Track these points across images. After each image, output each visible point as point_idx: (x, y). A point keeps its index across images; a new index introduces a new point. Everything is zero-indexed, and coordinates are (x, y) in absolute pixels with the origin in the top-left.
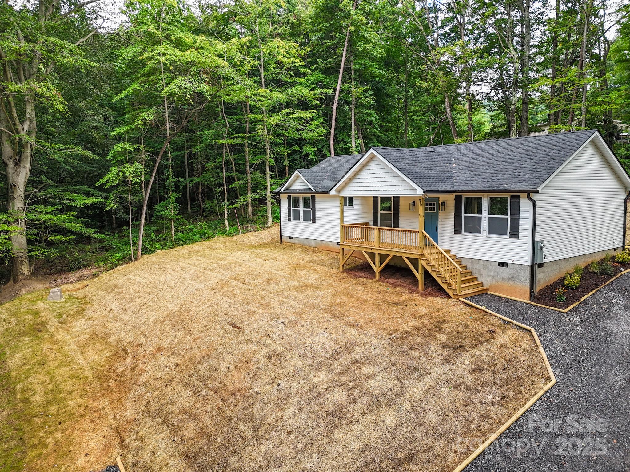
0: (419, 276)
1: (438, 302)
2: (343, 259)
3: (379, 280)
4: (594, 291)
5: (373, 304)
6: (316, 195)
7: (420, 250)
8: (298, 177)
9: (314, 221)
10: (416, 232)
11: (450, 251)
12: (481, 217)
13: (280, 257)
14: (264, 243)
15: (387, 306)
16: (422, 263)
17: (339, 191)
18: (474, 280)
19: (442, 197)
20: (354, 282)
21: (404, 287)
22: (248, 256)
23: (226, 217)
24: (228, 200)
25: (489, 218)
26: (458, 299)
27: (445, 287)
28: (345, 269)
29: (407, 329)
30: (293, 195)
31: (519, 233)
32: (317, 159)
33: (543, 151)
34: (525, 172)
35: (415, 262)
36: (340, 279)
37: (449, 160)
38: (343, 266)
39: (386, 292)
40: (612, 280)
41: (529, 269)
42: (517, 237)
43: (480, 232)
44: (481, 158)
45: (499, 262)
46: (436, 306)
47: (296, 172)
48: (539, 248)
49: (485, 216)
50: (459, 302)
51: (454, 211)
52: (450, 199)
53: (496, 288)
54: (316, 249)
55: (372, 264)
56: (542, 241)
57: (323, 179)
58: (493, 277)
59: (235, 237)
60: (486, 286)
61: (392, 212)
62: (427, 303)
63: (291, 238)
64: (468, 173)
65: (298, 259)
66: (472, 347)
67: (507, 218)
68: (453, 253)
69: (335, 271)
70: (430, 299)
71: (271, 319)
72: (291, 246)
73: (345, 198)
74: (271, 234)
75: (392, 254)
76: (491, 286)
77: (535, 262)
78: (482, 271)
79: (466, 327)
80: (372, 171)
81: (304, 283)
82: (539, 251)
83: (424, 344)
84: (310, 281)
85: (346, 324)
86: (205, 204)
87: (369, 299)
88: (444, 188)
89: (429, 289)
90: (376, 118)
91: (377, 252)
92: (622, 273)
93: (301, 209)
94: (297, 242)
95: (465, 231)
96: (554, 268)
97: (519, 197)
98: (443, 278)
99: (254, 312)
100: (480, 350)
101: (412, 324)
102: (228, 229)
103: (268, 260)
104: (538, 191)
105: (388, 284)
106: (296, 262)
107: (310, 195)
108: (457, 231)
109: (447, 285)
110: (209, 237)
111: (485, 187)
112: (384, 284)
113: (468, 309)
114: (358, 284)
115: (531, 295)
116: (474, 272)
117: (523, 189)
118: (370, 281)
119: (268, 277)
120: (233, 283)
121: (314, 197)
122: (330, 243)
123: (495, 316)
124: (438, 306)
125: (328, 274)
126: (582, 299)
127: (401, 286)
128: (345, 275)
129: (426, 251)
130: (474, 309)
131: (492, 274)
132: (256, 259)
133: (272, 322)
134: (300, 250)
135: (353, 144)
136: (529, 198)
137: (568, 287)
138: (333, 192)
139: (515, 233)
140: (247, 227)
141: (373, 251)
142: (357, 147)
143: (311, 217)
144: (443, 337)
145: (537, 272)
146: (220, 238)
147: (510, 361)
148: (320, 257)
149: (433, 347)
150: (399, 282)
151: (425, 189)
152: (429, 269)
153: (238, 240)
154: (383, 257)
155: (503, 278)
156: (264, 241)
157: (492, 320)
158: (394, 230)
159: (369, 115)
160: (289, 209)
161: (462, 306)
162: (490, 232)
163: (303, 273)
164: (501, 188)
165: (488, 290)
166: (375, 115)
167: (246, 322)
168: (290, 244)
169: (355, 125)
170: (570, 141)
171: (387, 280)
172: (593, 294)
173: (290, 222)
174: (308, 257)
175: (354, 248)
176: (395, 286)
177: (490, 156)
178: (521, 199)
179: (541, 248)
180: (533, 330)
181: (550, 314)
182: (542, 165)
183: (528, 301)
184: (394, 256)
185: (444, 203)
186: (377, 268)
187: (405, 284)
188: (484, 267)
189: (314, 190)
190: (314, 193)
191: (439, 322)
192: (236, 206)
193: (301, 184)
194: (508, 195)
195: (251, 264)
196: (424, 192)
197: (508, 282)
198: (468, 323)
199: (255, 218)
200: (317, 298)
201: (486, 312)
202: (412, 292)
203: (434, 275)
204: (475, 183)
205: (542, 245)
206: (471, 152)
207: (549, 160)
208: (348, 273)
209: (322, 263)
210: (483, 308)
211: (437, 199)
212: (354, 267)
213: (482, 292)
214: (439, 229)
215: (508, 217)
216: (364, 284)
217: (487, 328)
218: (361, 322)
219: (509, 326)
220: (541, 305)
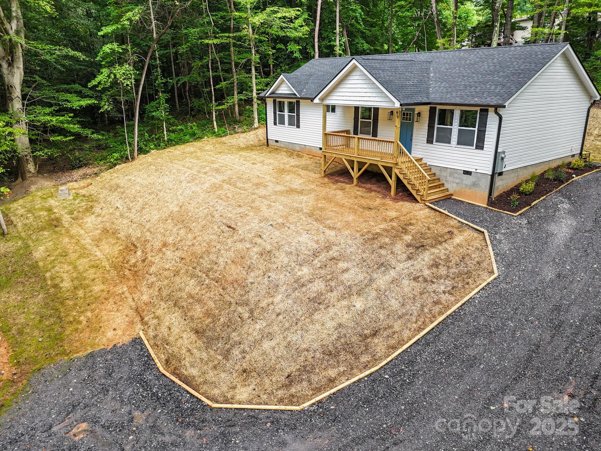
0: (392, 182)
1: (407, 206)
2: (325, 165)
3: (356, 185)
4: (545, 196)
5: (350, 209)
6: (301, 100)
7: (395, 159)
8: (283, 82)
9: (298, 126)
10: (392, 142)
11: (422, 159)
12: (451, 129)
13: (267, 161)
14: (251, 144)
15: (361, 210)
16: (396, 171)
17: (322, 99)
18: (441, 186)
19: (418, 109)
20: (334, 187)
21: (379, 192)
22: (237, 160)
23: (214, 118)
24: (216, 101)
25: (459, 129)
26: (425, 204)
27: (414, 193)
28: (326, 173)
29: (378, 231)
30: (278, 100)
31: (483, 145)
32: (301, 57)
33: (515, 63)
34: (496, 86)
35: (389, 170)
36: (322, 184)
37: (428, 69)
38: (325, 171)
39: (362, 197)
40: (563, 186)
41: (490, 177)
42: (482, 148)
43: (450, 143)
44: (457, 68)
45: (464, 171)
46: (404, 210)
47: (282, 76)
48: (500, 158)
49: (455, 128)
50: (425, 207)
51: (427, 122)
52: (425, 110)
53: (460, 193)
54: (300, 153)
55: (351, 171)
56: (504, 152)
57: (308, 83)
58: (457, 183)
59: (224, 139)
60: (451, 191)
61: (371, 121)
62: (397, 208)
63: (277, 141)
64: (443, 84)
65: (284, 164)
66: (432, 246)
67: (475, 131)
68: (424, 161)
69: (317, 176)
70: (401, 203)
71: (261, 221)
72: (277, 149)
73: (328, 106)
74: (257, 136)
75: (369, 162)
76: (455, 191)
77: (496, 171)
78: (448, 178)
79: (429, 229)
80: (353, 82)
81: (290, 187)
82: (500, 161)
83: (392, 244)
84: (294, 186)
85: (325, 227)
86: (193, 102)
87: (347, 204)
88: (420, 100)
89: (400, 194)
90: (361, 14)
91: (355, 160)
92: (573, 179)
93: (286, 113)
94: (282, 145)
95: (437, 141)
96: (513, 175)
97: (487, 111)
98: (413, 185)
99: (246, 214)
100: (439, 249)
101: (382, 226)
102: (216, 130)
103: (256, 164)
104: (504, 107)
105: (364, 189)
106: (282, 167)
107: (294, 100)
108: (430, 141)
109: (416, 191)
110: (199, 137)
111: (458, 101)
112: (361, 189)
113: (433, 213)
114: (337, 189)
115: (489, 200)
116: (441, 179)
117: (492, 104)
118: (348, 186)
119: (256, 181)
120: (226, 186)
121: (298, 102)
122: (313, 148)
123: (455, 219)
124: (407, 210)
125: (311, 179)
126: (533, 204)
127: (375, 191)
128: (326, 180)
129: (400, 160)
130: (438, 213)
131: (457, 181)
132: (244, 162)
133: (262, 224)
134: (285, 154)
135: (337, 43)
136: (496, 113)
137: (522, 193)
138: (316, 101)
139: (481, 145)
140: (235, 128)
141: (352, 159)
142: (341, 45)
143: (296, 122)
144: (408, 238)
145: (496, 181)
146: (209, 139)
147: (463, 258)
148: (304, 162)
149: (399, 246)
150: (374, 187)
151: (402, 102)
152: (401, 177)
153: (226, 142)
154: (361, 164)
155: (466, 185)
156: (252, 143)
157: (452, 223)
158: (372, 140)
159: (354, 11)
160: (275, 113)
161: (427, 210)
162: (459, 143)
163: (288, 178)
164: (472, 102)
165: (452, 195)
166: (360, 11)
167: (239, 224)
168: (276, 147)
169: (340, 22)
170: (542, 53)
171: (364, 185)
172: (544, 199)
173: (275, 126)
174: (293, 161)
175: (335, 156)
176: (370, 190)
177: (467, 67)
178: (489, 113)
179: (502, 159)
180: (485, 231)
181: (502, 217)
182: (513, 79)
183: (485, 206)
184: (371, 164)
185: (419, 114)
186: (355, 174)
187: (379, 190)
188: (451, 174)
189: (298, 96)
190: (299, 98)
191: (405, 225)
192: (223, 107)
193: (286, 89)
194: (478, 109)
195: (241, 168)
196: (401, 105)
197: (470, 188)
198: (431, 226)
199: (242, 118)
200: (301, 203)
201: (448, 216)
202: (385, 196)
203: (405, 182)
204: (449, 96)
205: (503, 156)
206: (449, 61)
207: (520, 74)
208: (329, 178)
209: (305, 168)
210: (446, 212)
211: (413, 110)
212: (335, 172)
213: (446, 197)
214: (414, 138)
215: (476, 129)
216: (342, 189)
217: (446, 230)
218: (338, 225)
219: (466, 228)
220: (496, 210)
